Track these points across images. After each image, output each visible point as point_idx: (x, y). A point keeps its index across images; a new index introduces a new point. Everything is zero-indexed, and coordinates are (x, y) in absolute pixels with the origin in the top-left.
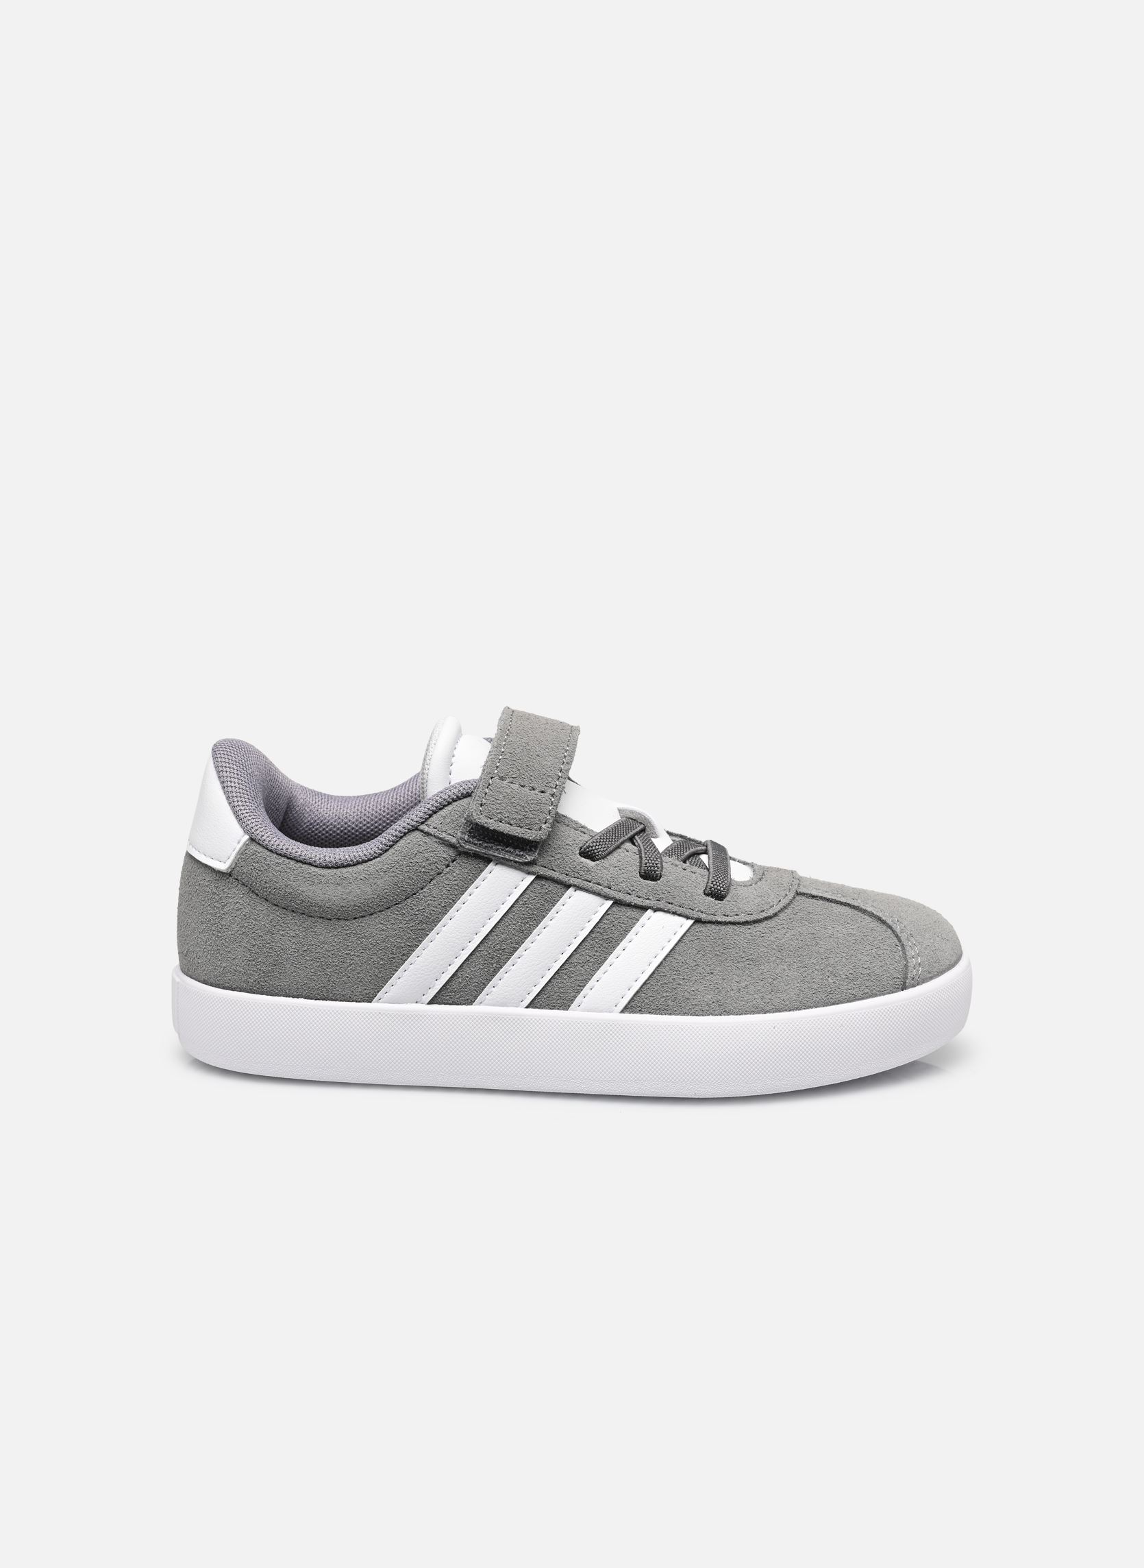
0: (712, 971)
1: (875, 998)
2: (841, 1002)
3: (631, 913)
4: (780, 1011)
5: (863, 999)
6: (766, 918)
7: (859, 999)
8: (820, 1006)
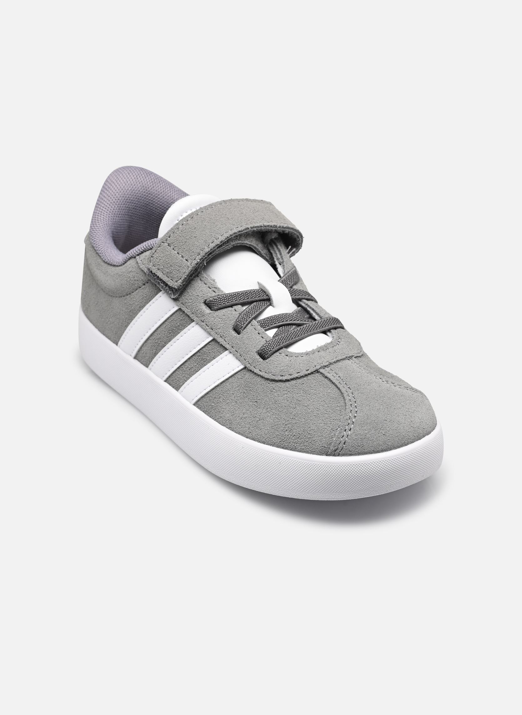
0: (237, 401)
1: (307, 454)
2: (286, 448)
3: (219, 348)
4: (254, 440)
5: (300, 451)
6: (281, 381)
7: (298, 451)
8: (275, 446)
